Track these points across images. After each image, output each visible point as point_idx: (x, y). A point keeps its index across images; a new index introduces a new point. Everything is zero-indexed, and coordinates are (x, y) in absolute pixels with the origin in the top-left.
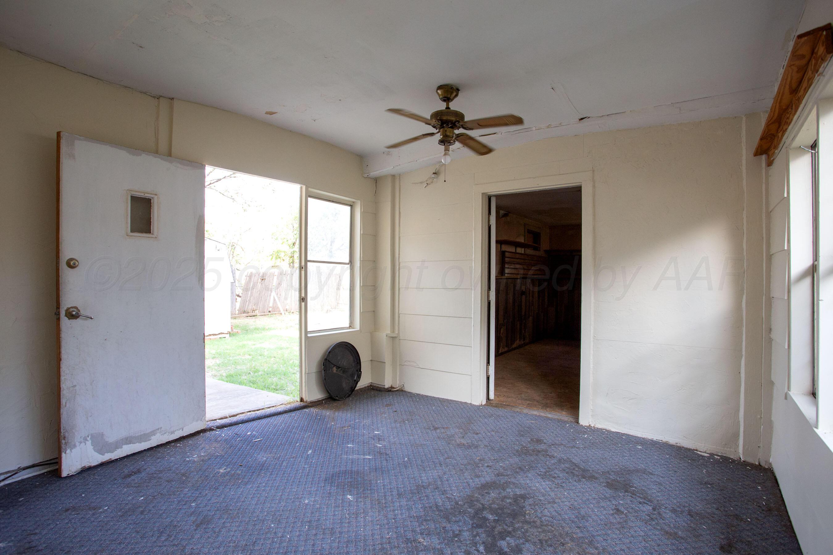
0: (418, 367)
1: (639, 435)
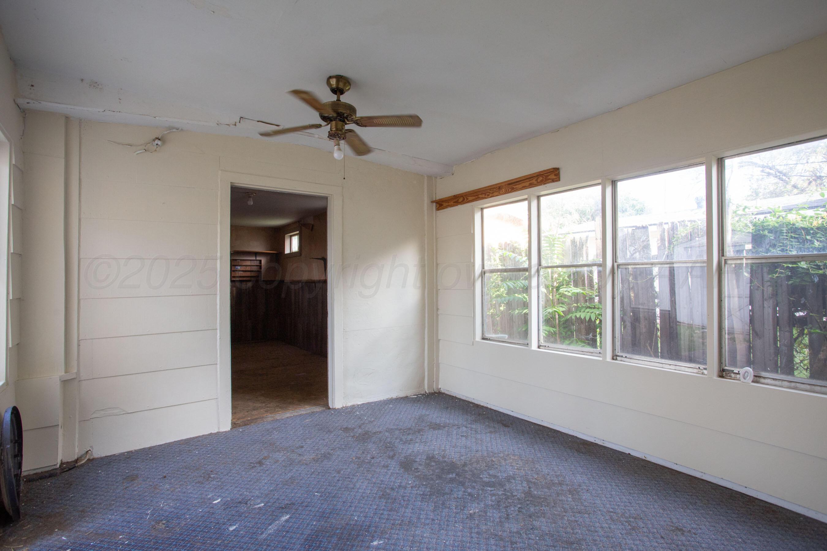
0: (124, 412)
1: (376, 400)
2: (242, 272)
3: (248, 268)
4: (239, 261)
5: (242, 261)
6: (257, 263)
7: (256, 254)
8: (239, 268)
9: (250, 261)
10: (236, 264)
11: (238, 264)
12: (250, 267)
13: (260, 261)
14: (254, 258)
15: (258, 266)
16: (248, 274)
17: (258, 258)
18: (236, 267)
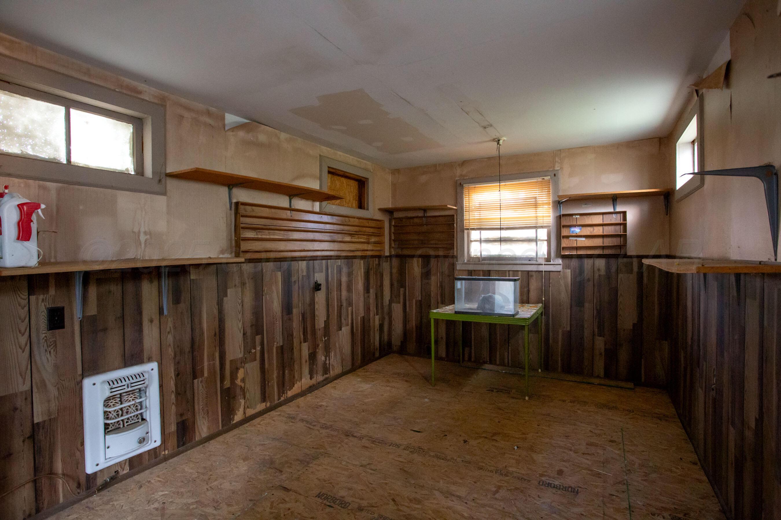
2: (584, 239)
3: (598, 231)
4: (578, 217)
5: (585, 217)
6: (616, 219)
7: (614, 199)
8: (577, 230)
9: (601, 216)
10: (571, 224)
11: (575, 223)
12: (601, 228)
13: (624, 213)
14: (611, 210)
15: (620, 224)
16: (598, 242)
17: (619, 209)
18: (573, 229)
